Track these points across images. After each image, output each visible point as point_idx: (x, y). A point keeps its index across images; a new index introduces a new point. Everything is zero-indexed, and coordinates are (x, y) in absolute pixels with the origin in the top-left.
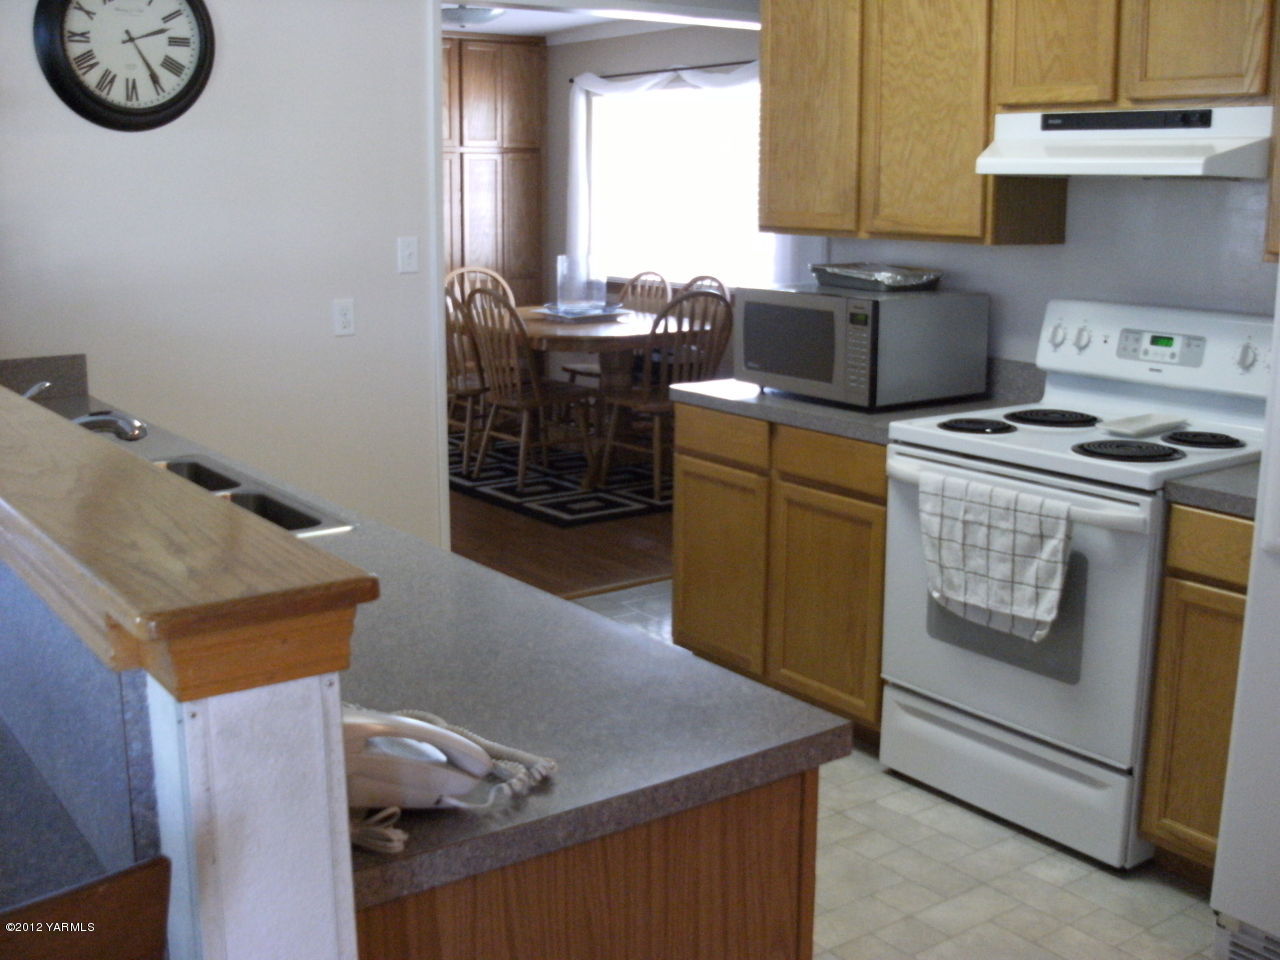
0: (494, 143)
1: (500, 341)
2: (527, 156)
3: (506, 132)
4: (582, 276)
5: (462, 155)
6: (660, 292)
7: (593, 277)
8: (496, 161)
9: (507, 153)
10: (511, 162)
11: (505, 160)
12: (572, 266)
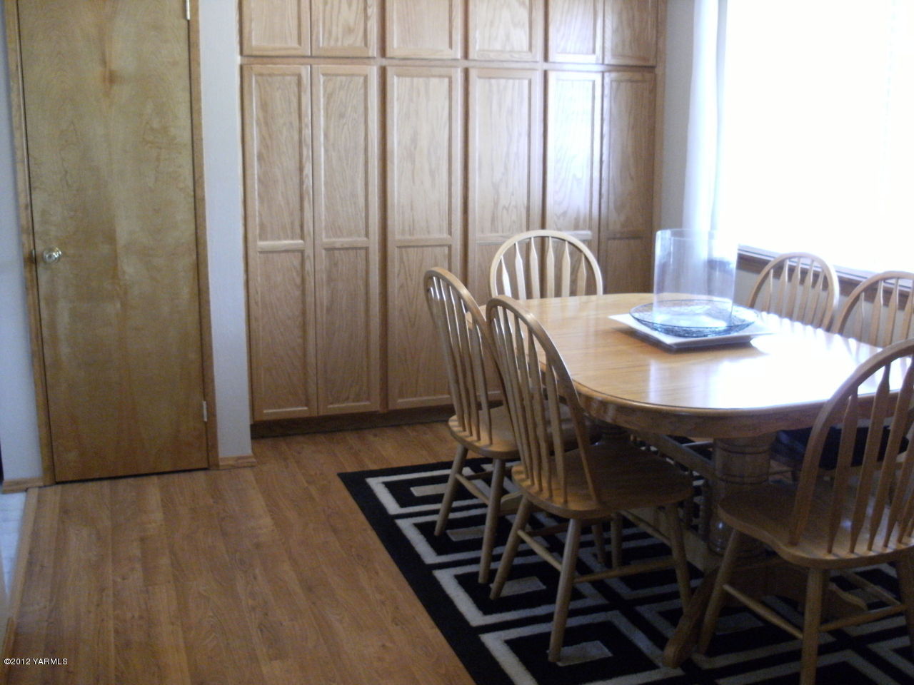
0: (592, 58)
1: (532, 397)
2: (638, 76)
3: (608, 45)
4: (701, 251)
5: (546, 74)
6: (821, 280)
7: (718, 255)
8: (594, 83)
9: (610, 71)
10: (614, 85)
11: (607, 80)
12: (682, 249)
